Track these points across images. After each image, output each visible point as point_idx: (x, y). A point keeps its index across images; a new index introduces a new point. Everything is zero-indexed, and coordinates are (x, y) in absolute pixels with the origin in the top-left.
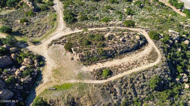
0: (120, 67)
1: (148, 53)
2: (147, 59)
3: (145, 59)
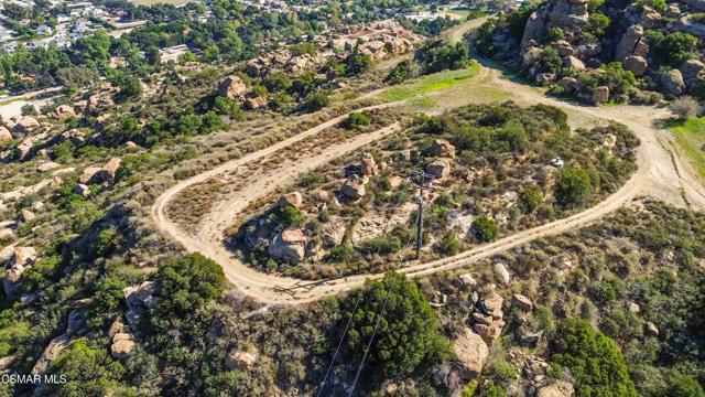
1: (219, 205)
2: (222, 188)
3: (232, 187)
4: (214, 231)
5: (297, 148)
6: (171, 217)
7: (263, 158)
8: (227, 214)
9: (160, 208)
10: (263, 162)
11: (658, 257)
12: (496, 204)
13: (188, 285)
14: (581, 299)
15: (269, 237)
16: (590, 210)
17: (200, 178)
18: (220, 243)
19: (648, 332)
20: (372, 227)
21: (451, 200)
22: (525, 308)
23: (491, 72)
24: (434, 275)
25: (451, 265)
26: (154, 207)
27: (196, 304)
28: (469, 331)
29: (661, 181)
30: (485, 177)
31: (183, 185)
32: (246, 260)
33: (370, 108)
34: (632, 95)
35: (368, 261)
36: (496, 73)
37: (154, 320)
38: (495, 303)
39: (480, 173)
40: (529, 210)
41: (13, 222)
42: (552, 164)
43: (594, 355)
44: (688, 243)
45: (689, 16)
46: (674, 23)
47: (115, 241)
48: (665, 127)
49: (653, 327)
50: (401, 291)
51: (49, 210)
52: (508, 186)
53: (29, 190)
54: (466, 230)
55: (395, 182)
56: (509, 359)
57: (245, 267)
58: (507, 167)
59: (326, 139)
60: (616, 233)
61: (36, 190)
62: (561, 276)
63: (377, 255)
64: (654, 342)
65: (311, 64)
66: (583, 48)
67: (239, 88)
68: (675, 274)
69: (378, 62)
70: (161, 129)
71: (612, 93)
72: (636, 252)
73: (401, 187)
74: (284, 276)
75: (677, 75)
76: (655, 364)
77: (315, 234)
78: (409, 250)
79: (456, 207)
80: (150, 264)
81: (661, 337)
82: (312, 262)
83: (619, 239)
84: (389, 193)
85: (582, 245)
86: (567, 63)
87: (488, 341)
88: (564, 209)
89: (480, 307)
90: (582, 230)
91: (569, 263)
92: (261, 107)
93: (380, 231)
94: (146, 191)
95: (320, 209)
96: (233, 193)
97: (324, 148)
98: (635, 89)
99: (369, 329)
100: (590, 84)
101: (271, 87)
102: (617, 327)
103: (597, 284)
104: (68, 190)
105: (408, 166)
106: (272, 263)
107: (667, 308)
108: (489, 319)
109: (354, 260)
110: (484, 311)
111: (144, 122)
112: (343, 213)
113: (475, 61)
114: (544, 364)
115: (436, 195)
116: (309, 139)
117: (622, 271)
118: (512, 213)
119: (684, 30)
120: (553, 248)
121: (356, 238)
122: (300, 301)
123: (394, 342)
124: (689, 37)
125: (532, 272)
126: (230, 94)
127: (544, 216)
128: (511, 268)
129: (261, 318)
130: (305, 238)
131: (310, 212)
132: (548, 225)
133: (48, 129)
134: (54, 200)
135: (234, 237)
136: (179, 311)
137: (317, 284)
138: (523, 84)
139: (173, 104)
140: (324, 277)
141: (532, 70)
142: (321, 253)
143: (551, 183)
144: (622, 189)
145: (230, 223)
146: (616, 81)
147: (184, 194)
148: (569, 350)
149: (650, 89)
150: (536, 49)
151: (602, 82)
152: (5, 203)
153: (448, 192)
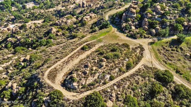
0: (78, 55)
1: (58, 75)
2: (58, 70)
3: (60, 69)
4: (58, 82)
5: (73, 56)
6: (49, 79)
7: (65, 60)
8: (60, 77)
9: (46, 76)
10: (66, 61)
11: (145, 79)
12: (114, 72)
13: (56, 98)
14: (130, 90)
15: (70, 84)
16: (133, 69)
17: (53, 67)
18: (60, 85)
19: (142, 95)
20: (90, 80)
21: (106, 72)
22: (119, 94)
23: (115, 29)
24: (103, 90)
25: (106, 87)
26: (44, 76)
27: (58, 101)
28: (109, 100)
29: (148, 60)
30: (112, 65)
31: (49, 70)
32: (66, 89)
33: (88, 43)
34: (144, 36)
35: (90, 87)
36: (116, 29)
37: (51, 105)
38: (114, 95)
39: (111, 65)
40: (121, 71)
41: (6, 73)
42: (126, 60)
43: (132, 102)
44: (151, 76)
45: (157, 16)
46: (154, 18)
47: (38, 85)
48: (150, 45)
49: (143, 94)
50: (97, 95)
51: (14, 70)
52: (116, 67)
53: (8, 64)
54: (109, 78)
55: (94, 68)
56: (116, 104)
57: (66, 91)
58: (116, 62)
59: (79, 53)
60: (137, 75)
61: (9, 64)
62: (126, 86)
63: (92, 86)
64: (143, 97)
65: (72, 21)
66: (135, 23)
67: (54, 30)
68: (148, 83)
69: (88, 22)
70: (36, 42)
71: (140, 36)
72: (141, 79)
73: (96, 70)
74: (74, 92)
75: (154, 31)
76: (143, 101)
77: (79, 83)
78: (98, 84)
79: (106, 73)
80: (47, 92)
81: (144, 96)
82: (79, 89)
83: (138, 76)
84: (93, 71)
85: (130, 79)
86: (131, 28)
87: (113, 102)
88: (128, 70)
89: (111, 96)
90: (131, 75)
91: (128, 83)
92: (60, 35)
93: (92, 81)
94: (42, 72)
95: (80, 77)
96: (60, 71)
97: (78, 56)
98: (145, 34)
99: (91, 103)
100: (136, 34)
101: (62, 29)
102: (136, 95)
103: (133, 87)
104: (18, 64)
105: (97, 64)
106: (71, 90)
107: (145, 90)
108: (113, 98)
109: (87, 88)
110: (112, 96)
111: (30, 39)
112: (84, 78)
113: (111, 25)
114: (123, 105)
115: (103, 71)
116: (75, 53)
117: (138, 83)
118: (117, 73)
119: (156, 20)
120: (125, 81)
121: (88, 83)
122: (78, 98)
123: (96, 105)
124: (157, 21)
125: (121, 86)
126: (52, 32)
127: (124, 72)
128: (117, 87)
129: (71, 103)
130: (77, 84)
131: (78, 78)
132: (125, 74)
133: (2, 36)
134: (15, 66)
135: (63, 83)
136: (55, 103)
137: (81, 94)
138: (121, 33)
139: (37, 34)
140: (82, 92)
141: (124, 30)
142: (81, 87)
143: (125, 64)
144: (140, 63)
145: (61, 80)
146: (141, 33)
147: (50, 72)
148: (127, 102)
149: (148, 34)
150: (124, 24)
151: (138, 34)
152: (2, 68)
153: (105, 70)
